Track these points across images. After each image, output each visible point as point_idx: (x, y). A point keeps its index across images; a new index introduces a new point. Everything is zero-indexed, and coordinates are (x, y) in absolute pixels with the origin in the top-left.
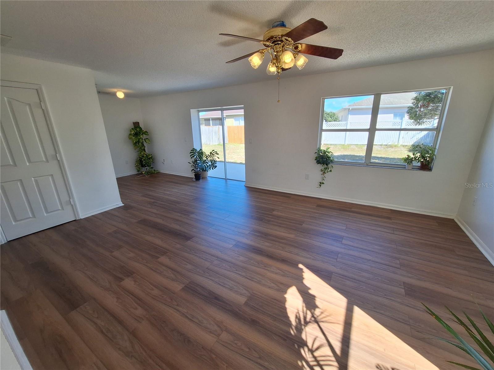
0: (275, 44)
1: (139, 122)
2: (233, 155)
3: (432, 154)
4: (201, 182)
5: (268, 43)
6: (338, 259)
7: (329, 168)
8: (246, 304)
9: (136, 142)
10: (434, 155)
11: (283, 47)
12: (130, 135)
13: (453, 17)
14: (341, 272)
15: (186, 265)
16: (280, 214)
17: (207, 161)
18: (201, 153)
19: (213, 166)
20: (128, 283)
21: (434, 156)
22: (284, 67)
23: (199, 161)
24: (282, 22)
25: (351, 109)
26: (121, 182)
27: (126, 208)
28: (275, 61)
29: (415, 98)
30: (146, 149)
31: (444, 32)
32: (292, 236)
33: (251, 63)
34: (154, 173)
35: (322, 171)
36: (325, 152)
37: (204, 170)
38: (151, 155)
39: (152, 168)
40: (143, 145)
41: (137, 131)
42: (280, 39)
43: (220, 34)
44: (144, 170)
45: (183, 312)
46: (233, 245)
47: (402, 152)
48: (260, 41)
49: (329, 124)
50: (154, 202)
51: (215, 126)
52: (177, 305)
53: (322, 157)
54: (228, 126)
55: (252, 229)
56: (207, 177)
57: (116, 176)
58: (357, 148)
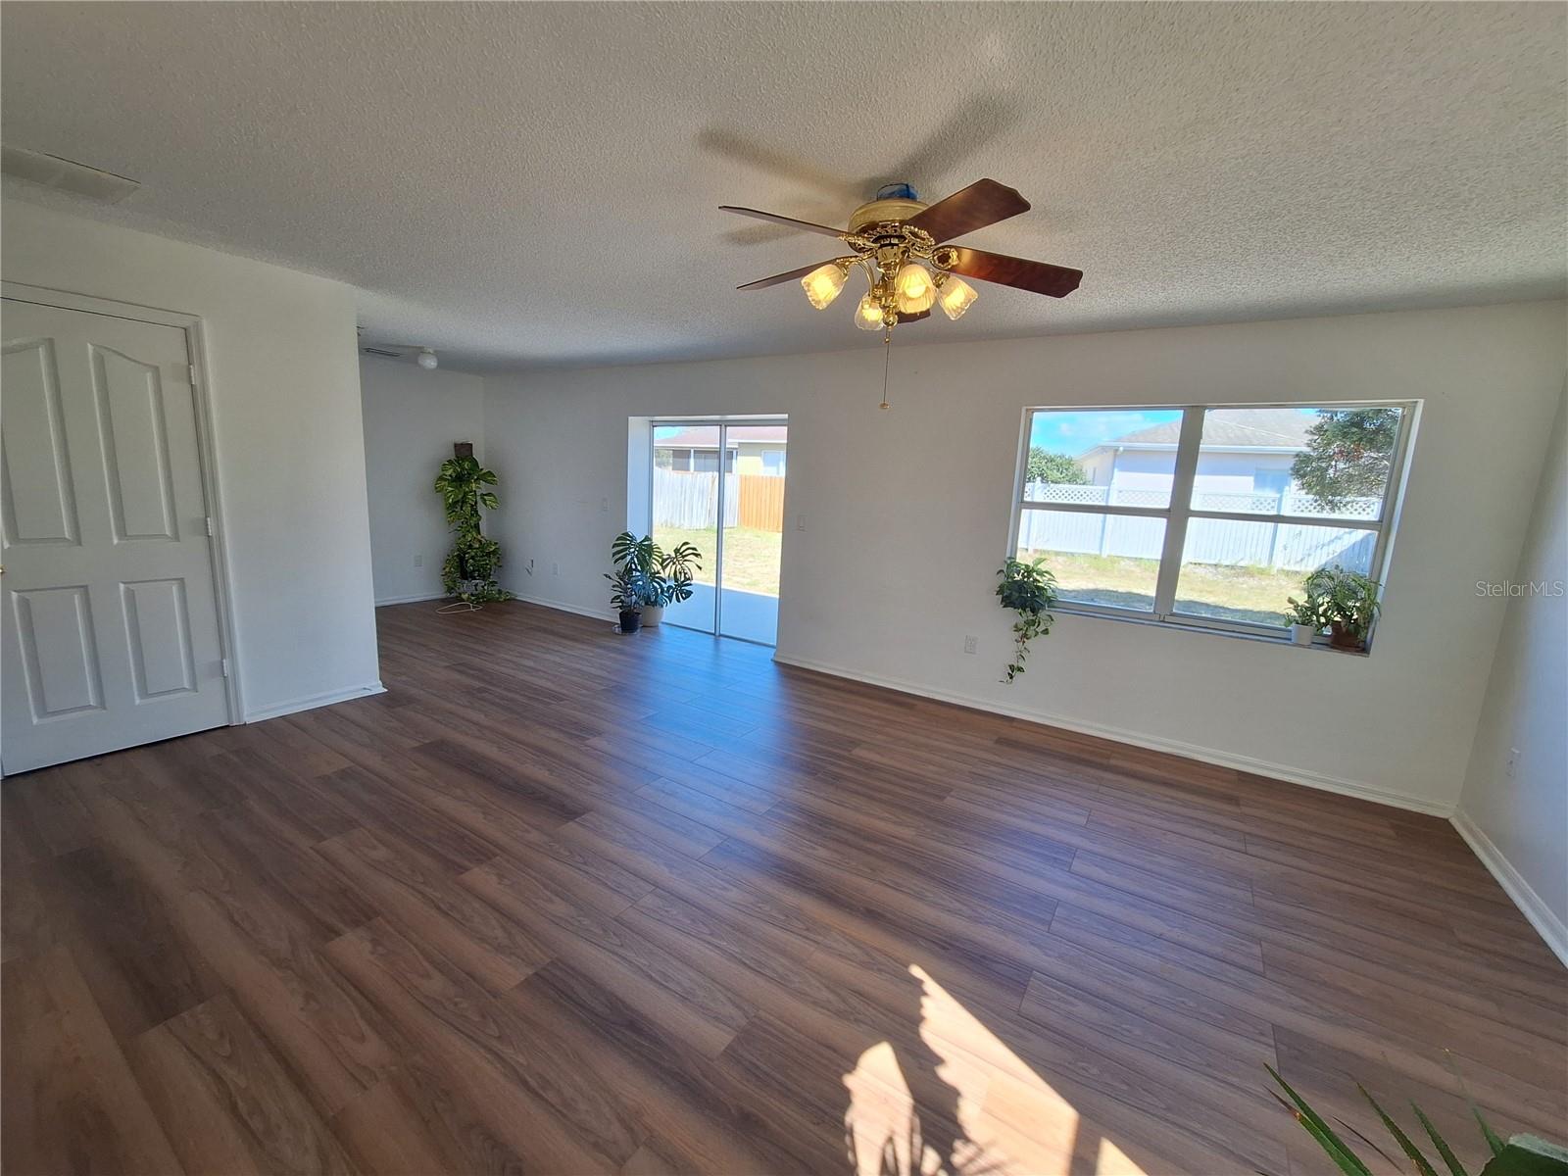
0: (882, 246)
1: (471, 445)
2: (750, 565)
3: (1369, 602)
4: (638, 636)
5: (860, 242)
6: (1054, 924)
7: (1039, 622)
8: (730, 1054)
9: (455, 503)
10: (1373, 603)
11: (903, 253)
12: (441, 478)
13: (1405, 203)
14: (1060, 968)
15: (551, 901)
16: (877, 758)
17: (662, 575)
18: (646, 549)
19: (682, 592)
20: (354, 948)
21: (1376, 608)
22: (903, 310)
23: (638, 574)
24: (905, 187)
25: (1121, 449)
26: (390, 619)
27: (389, 701)
28: (879, 292)
29: (1315, 428)
30: (483, 525)
31: (1383, 244)
32: (908, 833)
33: (808, 294)
34: (497, 601)
35: (1017, 629)
36: (1029, 571)
37: (652, 602)
38: (496, 543)
39: (493, 583)
40: (476, 512)
41: (463, 469)
42: (896, 231)
43: (720, 208)
44: (467, 589)
45: (513, 1063)
46: (711, 848)
47: (1283, 591)
48: (838, 233)
49: (1051, 491)
50: (480, 690)
51: (703, 474)
52: (499, 1037)
53: (1020, 586)
54: (741, 476)
55: (780, 799)
56: (660, 625)
57: (376, 602)
58: (1138, 570)
